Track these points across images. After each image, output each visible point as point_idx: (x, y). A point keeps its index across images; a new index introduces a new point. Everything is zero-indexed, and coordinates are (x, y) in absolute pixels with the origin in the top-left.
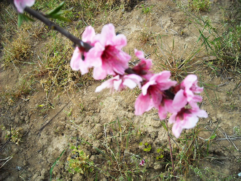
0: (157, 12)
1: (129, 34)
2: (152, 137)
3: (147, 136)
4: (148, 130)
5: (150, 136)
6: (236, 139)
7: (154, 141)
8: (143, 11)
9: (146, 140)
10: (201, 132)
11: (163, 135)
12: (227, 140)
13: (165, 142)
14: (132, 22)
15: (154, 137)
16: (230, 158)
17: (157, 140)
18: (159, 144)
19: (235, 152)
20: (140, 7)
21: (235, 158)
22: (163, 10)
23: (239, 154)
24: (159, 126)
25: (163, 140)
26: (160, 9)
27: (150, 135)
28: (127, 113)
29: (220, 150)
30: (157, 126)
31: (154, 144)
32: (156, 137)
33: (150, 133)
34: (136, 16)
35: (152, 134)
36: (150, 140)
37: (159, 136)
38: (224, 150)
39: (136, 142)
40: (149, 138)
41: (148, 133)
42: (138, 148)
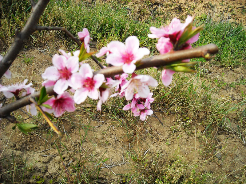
0: (37, 64)
1: (10, 80)
2: (42, 171)
3: (36, 171)
4: (37, 166)
5: (39, 171)
6: (113, 166)
7: (44, 174)
8: (24, 61)
9: (36, 174)
10: (86, 163)
11: (53, 169)
12: (106, 167)
13: (55, 174)
14: (13, 69)
15: (44, 171)
16: (111, 181)
17: (47, 174)
18: (50, 177)
19: (113, 176)
20: (21, 57)
21: (114, 181)
22: (43, 63)
23: (117, 177)
24: (47, 161)
25: (53, 173)
26: (40, 61)
27: (40, 169)
28: (15, 151)
29: (102, 176)
30: (46, 161)
31: (45, 177)
32: (46, 171)
33: (39, 168)
34: (17, 64)
35: (42, 169)
36: (40, 175)
37: (48, 170)
38: (105, 176)
39: (26, 177)
40: (39, 173)
41: (38, 168)
42: (30, 182)
